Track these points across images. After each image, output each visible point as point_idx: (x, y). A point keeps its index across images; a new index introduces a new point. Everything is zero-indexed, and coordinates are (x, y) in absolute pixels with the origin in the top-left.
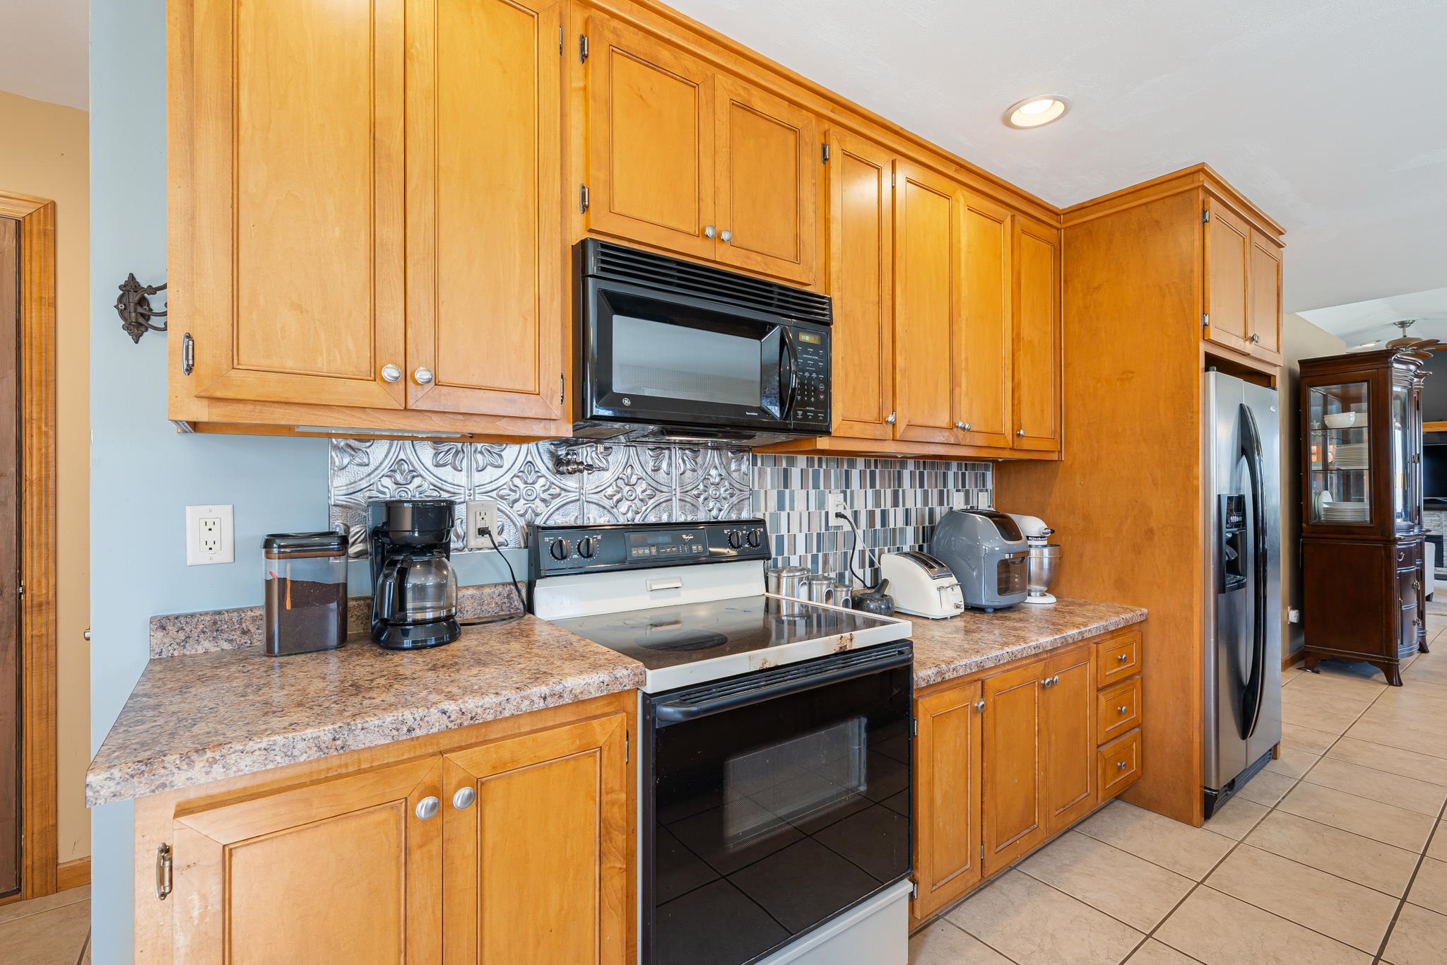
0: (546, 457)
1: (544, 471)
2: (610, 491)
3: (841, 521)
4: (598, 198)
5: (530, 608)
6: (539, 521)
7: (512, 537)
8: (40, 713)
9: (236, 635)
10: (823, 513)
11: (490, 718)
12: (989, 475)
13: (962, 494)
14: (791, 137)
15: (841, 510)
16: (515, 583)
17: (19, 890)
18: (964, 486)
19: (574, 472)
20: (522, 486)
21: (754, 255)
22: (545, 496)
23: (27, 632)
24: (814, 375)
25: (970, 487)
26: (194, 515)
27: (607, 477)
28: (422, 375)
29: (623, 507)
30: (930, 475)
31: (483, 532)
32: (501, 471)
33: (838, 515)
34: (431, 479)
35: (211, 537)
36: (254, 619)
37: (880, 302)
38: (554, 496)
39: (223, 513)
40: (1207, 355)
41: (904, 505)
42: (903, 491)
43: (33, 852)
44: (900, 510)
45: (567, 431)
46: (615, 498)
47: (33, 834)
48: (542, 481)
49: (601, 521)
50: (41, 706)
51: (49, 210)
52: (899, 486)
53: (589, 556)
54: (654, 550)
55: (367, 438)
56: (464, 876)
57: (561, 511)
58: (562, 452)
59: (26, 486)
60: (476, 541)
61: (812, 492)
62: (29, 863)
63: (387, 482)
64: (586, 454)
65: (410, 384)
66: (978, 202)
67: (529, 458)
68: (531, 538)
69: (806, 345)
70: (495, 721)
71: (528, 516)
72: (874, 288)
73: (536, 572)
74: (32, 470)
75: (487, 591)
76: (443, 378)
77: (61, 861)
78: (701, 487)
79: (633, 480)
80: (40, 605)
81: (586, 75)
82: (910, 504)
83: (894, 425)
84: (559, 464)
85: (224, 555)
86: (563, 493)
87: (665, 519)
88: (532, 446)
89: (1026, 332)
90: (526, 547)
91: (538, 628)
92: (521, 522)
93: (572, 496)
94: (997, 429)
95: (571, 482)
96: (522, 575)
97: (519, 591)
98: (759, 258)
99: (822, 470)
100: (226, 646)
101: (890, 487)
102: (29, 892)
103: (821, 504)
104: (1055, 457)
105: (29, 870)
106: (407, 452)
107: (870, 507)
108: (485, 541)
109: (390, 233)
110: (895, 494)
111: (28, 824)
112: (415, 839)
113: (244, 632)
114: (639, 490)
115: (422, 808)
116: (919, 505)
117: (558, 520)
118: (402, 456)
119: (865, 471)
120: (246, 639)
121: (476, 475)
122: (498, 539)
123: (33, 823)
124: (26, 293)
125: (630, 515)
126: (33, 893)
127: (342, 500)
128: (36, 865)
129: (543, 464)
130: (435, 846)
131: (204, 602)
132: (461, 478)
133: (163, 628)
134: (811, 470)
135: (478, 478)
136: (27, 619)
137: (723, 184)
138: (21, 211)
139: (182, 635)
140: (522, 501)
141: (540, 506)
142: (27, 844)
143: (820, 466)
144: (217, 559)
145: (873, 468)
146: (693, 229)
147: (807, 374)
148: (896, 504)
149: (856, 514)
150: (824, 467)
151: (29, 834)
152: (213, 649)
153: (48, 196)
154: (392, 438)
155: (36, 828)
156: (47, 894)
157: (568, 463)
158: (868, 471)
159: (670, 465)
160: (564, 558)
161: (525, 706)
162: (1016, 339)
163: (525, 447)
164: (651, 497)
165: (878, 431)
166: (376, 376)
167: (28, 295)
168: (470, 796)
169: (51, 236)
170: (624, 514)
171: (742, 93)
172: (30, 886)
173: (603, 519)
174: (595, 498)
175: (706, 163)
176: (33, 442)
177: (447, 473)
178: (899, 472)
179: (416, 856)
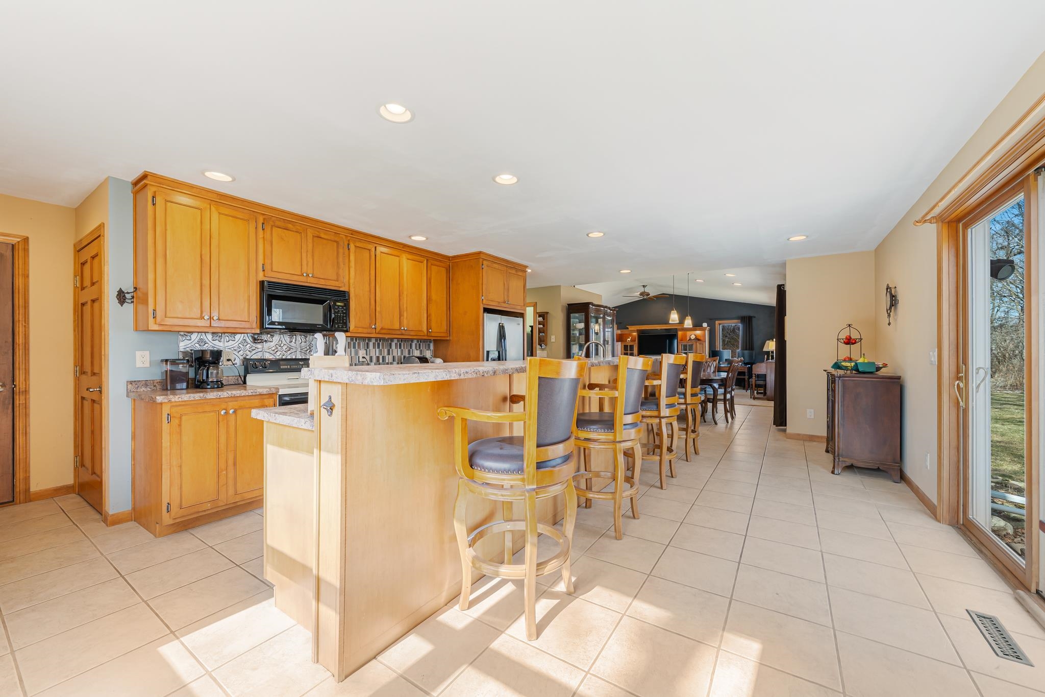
0: (250, 338)
1: (249, 342)
2: (273, 349)
3: (364, 360)
4: (268, 267)
5: (245, 382)
6: (248, 357)
7: (238, 362)
8: (22, 433)
9: (152, 387)
10: (357, 357)
11: (238, 395)
12: (432, 345)
13: (419, 351)
14: (335, 244)
15: (365, 356)
16: (240, 376)
17: (13, 501)
18: (420, 348)
19: (260, 342)
20: (242, 346)
21: (321, 280)
22: (250, 350)
23: (17, 402)
24: (342, 315)
25: (423, 348)
26: (138, 354)
27: (272, 344)
28: (215, 318)
29: (278, 353)
30: (404, 345)
31: (228, 360)
32: (235, 342)
33: (363, 357)
34: (211, 344)
35: (143, 360)
36: (157, 382)
37: (370, 291)
38: (253, 350)
39: (147, 353)
40: (484, 308)
41: (392, 354)
42: (392, 350)
43: (20, 486)
44: (391, 357)
45: (258, 331)
46: (275, 351)
47: (20, 480)
48: (249, 345)
49: (271, 358)
50: (23, 430)
51: (26, 240)
52: (390, 348)
53: (265, 368)
54: (289, 367)
55: (192, 333)
56: (232, 429)
57: (256, 354)
58: (256, 336)
59: (17, 347)
60: (225, 363)
61: (353, 350)
62: (18, 490)
63: (197, 345)
64: (264, 337)
65: (212, 320)
66: (410, 257)
67: (244, 338)
68: (245, 362)
69: (339, 306)
70: (240, 396)
71: (244, 356)
72: (367, 286)
73: (247, 372)
74: (20, 340)
75: (230, 378)
76: (220, 318)
77: (31, 490)
78: (308, 347)
79: (282, 345)
80: (23, 392)
81: (264, 233)
82: (395, 354)
83: (375, 328)
84: (255, 340)
85: (148, 365)
86: (256, 349)
87: (294, 357)
88: (246, 335)
89: (434, 296)
90: (243, 365)
91: (247, 387)
92: (242, 358)
93: (260, 350)
94: (420, 329)
95: (259, 346)
96: (242, 374)
97: (241, 378)
98: (323, 280)
99: (357, 343)
100: (149, 389)
101: (386, 348)
102: (18, 501)
103: (357, 353)
104: (448, 338)
105: (18, 493)
106: (203, 337)
107: (377, 355)
108: (230, 363)
109: (206, 282)
110: (389, 351)
111: (17, 476)
112: (220, 420)
113: (155, 386)
114: (284, 348)
115: (223, 412)
116: (399, 355)
117: (255, 357)
118: (202, 337)
119: (375, 343)
120: (155, 388)
121: (226, 343)
122: (234, 363)
123: (20, 475)
124: (16, 272)
125: (281, 356)
126: (20, 502)
127: (183, 350)
128: (21, 491)
129: (249, 340)
130: (225, 421)
131: (142, 377)
132: (221, 344)
133: (131, 384)
134: (352, 342)
135: (227, 344)
136: (17, 397)
137: (310, 260)
138: (14, 240)
139: (137, 386)
140: (242, 351)
141: (248, 353)
142: (17, 484)
143: (356, 341)
144: (145, 366)
145: (379, 342)
146: (299, 273)
147: (339, 315)
148: (389, 354)
149: (371, 358)
150: (358, 341)
151: (18, 479)
152: (145, 390)
153: (25, 234)
154: (198, 332)
155: (21, 477)
156: (26, 502)
157: (258, 340)
158: (377, 343)
159: (296, 340)
160: (257, 368)
161: (247, 394)
162: (429, 300)
163: (243, 335)
164: (289, 350)
165: (369, 330)
166: (202, 318)
167: (17, 273)
168: (234, 411)
169: (26, 250)
170: (278, 356)
171: (316, 233)
172: (18, 499)
173: (271, 357)
174: (268, 351)
175: (304, 255)
176: (20, 330)
177: (216, 342)
178: (390, 344)
179: (221, 423)
